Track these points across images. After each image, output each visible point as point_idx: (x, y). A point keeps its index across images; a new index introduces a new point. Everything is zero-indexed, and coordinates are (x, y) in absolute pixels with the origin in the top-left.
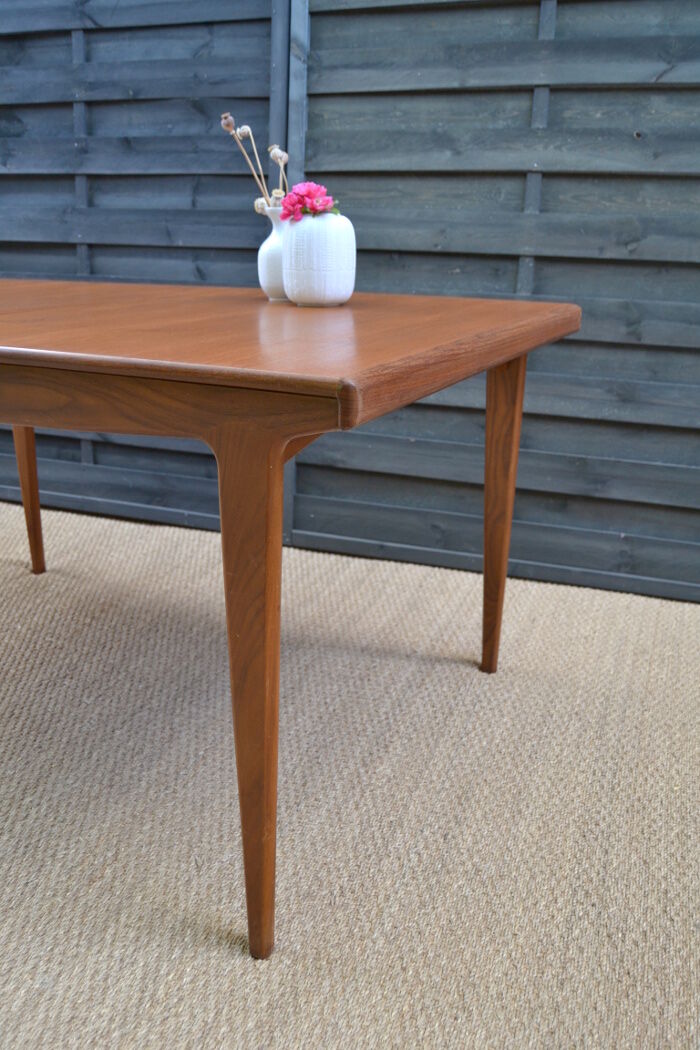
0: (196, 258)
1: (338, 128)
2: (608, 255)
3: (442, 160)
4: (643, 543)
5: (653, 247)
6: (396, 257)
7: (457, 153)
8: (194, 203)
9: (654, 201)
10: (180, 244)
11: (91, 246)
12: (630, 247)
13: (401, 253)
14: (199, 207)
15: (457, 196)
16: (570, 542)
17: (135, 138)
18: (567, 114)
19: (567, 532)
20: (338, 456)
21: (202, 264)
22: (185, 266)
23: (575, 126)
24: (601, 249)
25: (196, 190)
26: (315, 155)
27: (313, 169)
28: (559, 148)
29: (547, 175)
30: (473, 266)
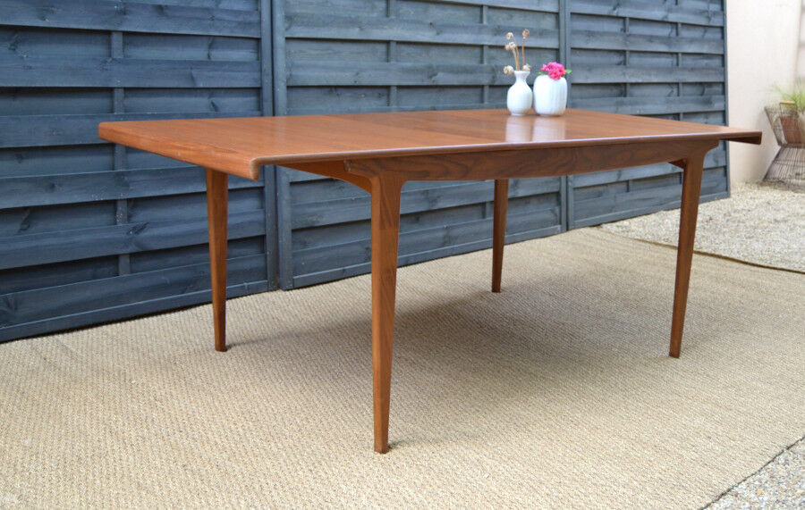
0: (211, 96)
1: (298, 11)
2: (426, 83)
3: (354, 34)
4: (453, 227)
5: (442, 78)
6: (333, 89)
7: (361, 29)
8: (209, 56)
9: (436, 57)
10: (201, 85)
11: (126, 89)
12: (433, 78)
13: (337, 87)
14: (213, 59)
15: (359, 53)
16: (425, 237)
17: (166, 6)
18: (401, 11)
19: (423, 232)
20: (314, 219)
21: (214, 100)
22: (202, 102)
23: (405, 18)
24: (423, 81)
25: (211, 47)
26: (290, 27)
27: (289, 36)
28: (403, 29)
29: (399, 43)
30: (369, 92)
